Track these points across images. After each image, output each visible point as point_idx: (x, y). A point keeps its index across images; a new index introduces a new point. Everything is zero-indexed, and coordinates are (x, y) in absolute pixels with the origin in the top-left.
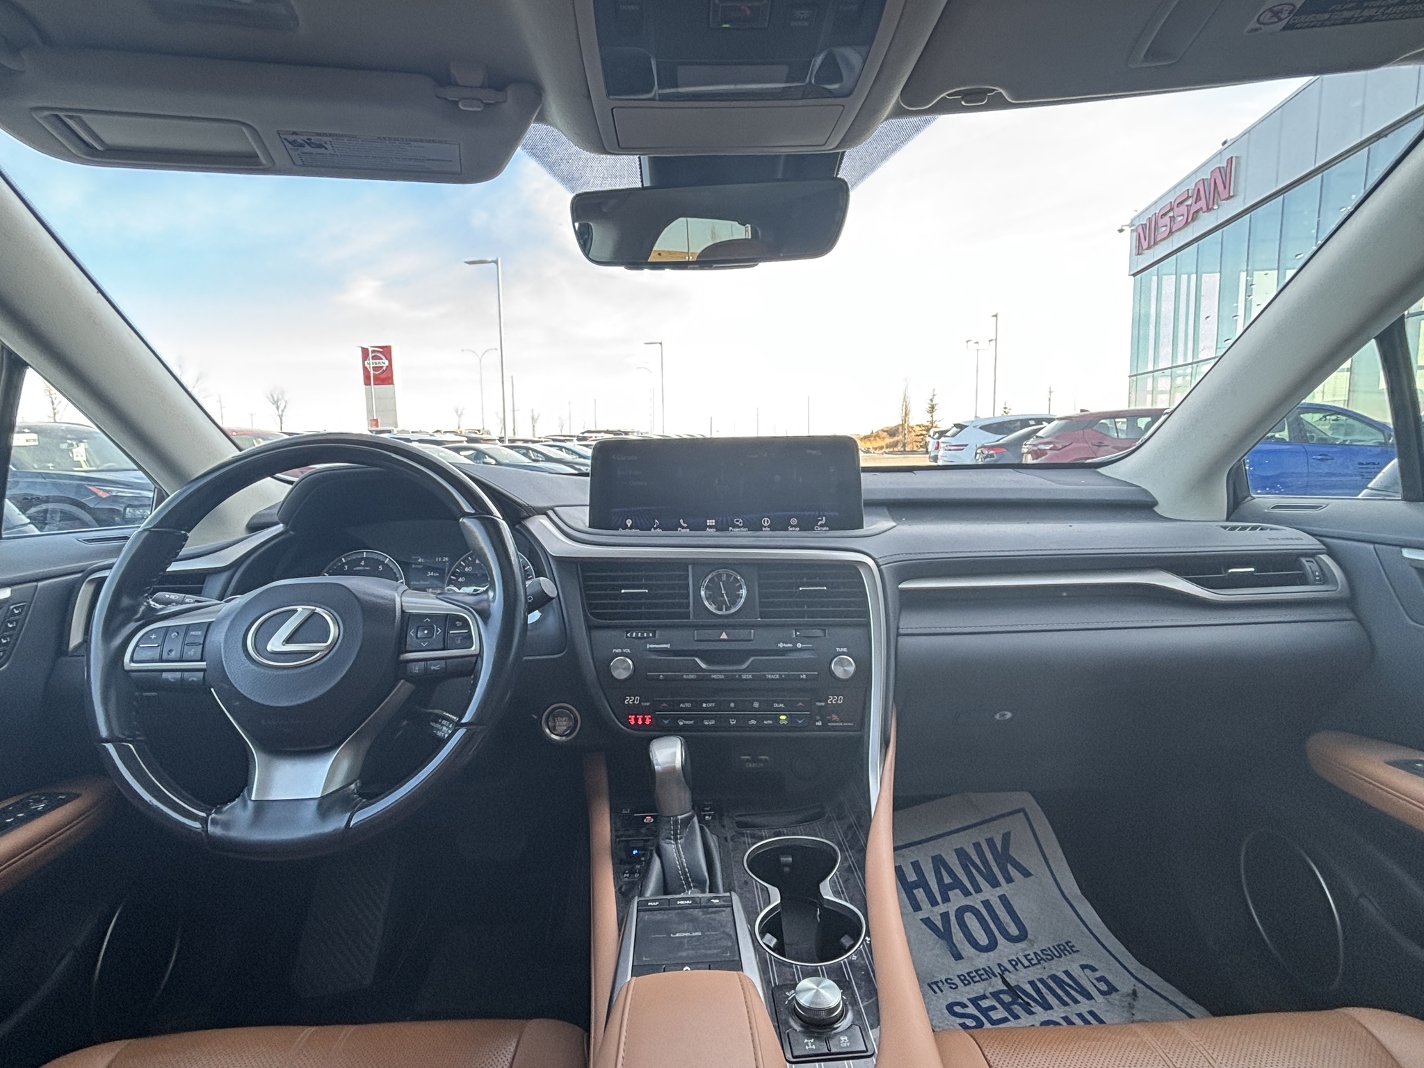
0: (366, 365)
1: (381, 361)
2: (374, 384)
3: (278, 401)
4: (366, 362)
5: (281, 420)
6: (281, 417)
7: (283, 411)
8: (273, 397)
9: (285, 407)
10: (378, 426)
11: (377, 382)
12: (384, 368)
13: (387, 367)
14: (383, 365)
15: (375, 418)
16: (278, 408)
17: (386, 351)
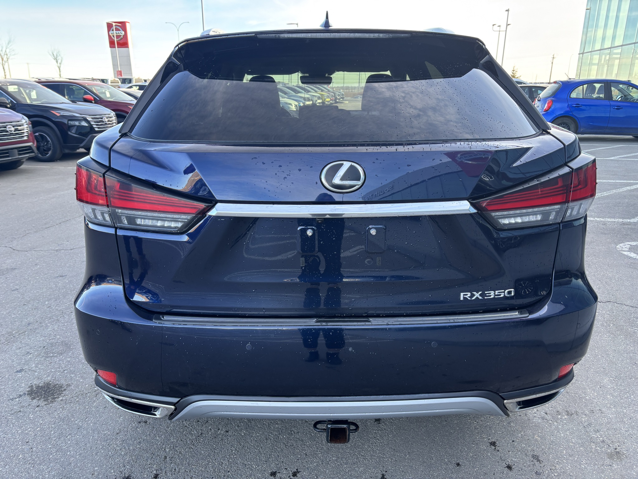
0: (110, 34)
1: (119, 32)
2: (118, 48)
3: (57, 57)
4: (110, 33)
5: (60, 69)
6: (59, 68)
7: (60, 64)
8: (53, 55)
9: (62, 61)
10: (121, 76)
11: (120, 46)
12: (122, 37)
13: (124, 35)
14: (121, 34)
15: (119, 70)
16: (57, 62)
17: (123, 25)
